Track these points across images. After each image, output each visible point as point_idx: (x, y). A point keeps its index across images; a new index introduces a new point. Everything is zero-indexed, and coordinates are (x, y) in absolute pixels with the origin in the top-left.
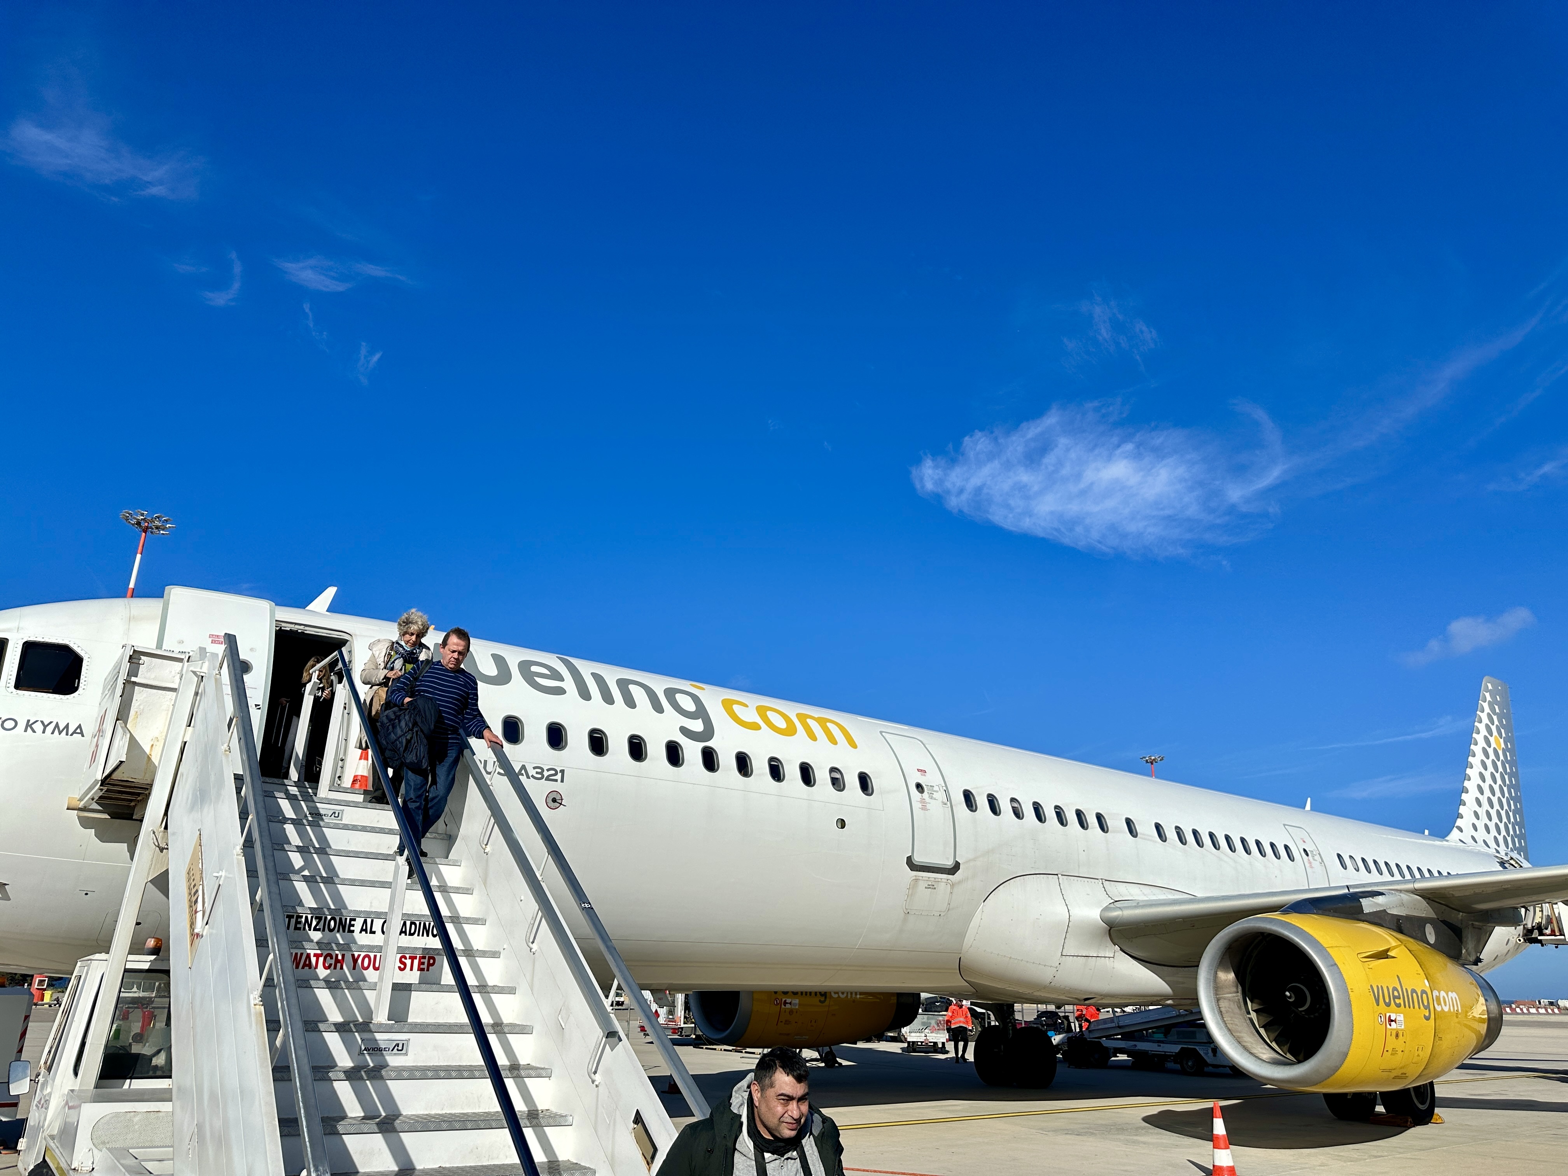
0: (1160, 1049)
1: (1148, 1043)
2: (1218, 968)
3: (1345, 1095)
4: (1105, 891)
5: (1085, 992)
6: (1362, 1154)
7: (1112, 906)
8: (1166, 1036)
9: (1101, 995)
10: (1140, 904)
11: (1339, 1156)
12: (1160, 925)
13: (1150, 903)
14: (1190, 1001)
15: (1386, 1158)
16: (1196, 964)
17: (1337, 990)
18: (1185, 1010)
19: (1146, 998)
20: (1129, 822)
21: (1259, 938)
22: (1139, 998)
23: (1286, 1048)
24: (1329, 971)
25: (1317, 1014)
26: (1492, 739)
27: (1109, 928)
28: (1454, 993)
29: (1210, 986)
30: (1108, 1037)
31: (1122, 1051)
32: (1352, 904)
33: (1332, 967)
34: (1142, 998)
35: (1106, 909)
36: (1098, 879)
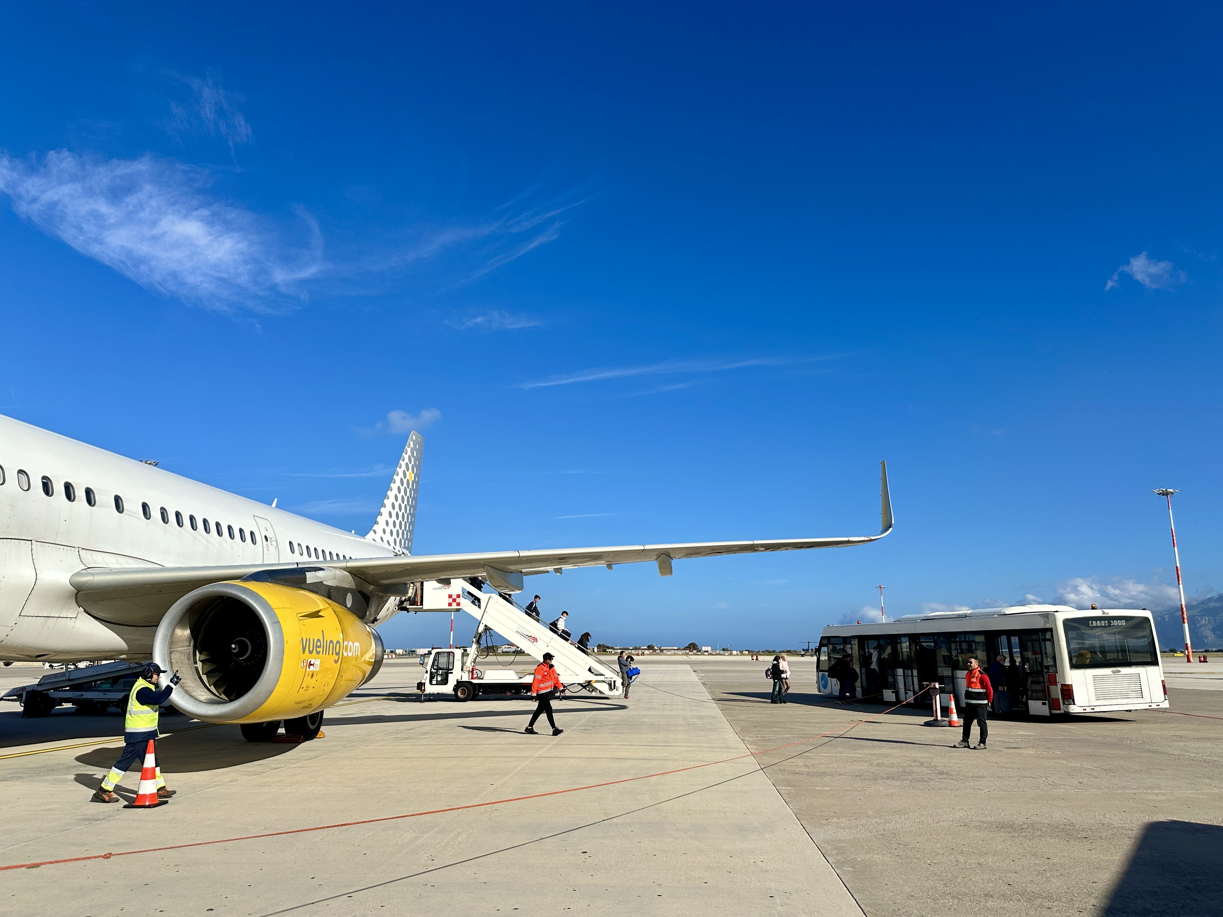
0: (106, 697)
1: (95, 692)
2: (176, 626)
3: (261, 724)
4: (80, 558)
5: (39, 649)
6: (265, 768)
7: (84, 571)
8: (112, 686)
9: (56, 652)
10: (113, 571)
11: (246, 771)
12: (129, 589)
13: (123, 570)
14: (143, 655)
15: (283, 769)
16: (156, 624)
17: (275, 642)
18: (136, 663)
19: (101, 653)
20: (117, 499)
21: (219, 601)
22: (94, 654)
23: (222, 689)
24: (272, 627)
25: (253, 662)
26: (408, 473)
27: (76, 591)
28: (358, 643)
29: (166, 641)
30: (55, 689)
31: (67, 701)
32: (299, 576)
33: (276, 624)
34: (97, 654)
35: (78, 574)
36: (74, 547)
